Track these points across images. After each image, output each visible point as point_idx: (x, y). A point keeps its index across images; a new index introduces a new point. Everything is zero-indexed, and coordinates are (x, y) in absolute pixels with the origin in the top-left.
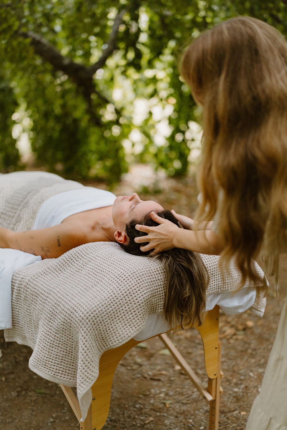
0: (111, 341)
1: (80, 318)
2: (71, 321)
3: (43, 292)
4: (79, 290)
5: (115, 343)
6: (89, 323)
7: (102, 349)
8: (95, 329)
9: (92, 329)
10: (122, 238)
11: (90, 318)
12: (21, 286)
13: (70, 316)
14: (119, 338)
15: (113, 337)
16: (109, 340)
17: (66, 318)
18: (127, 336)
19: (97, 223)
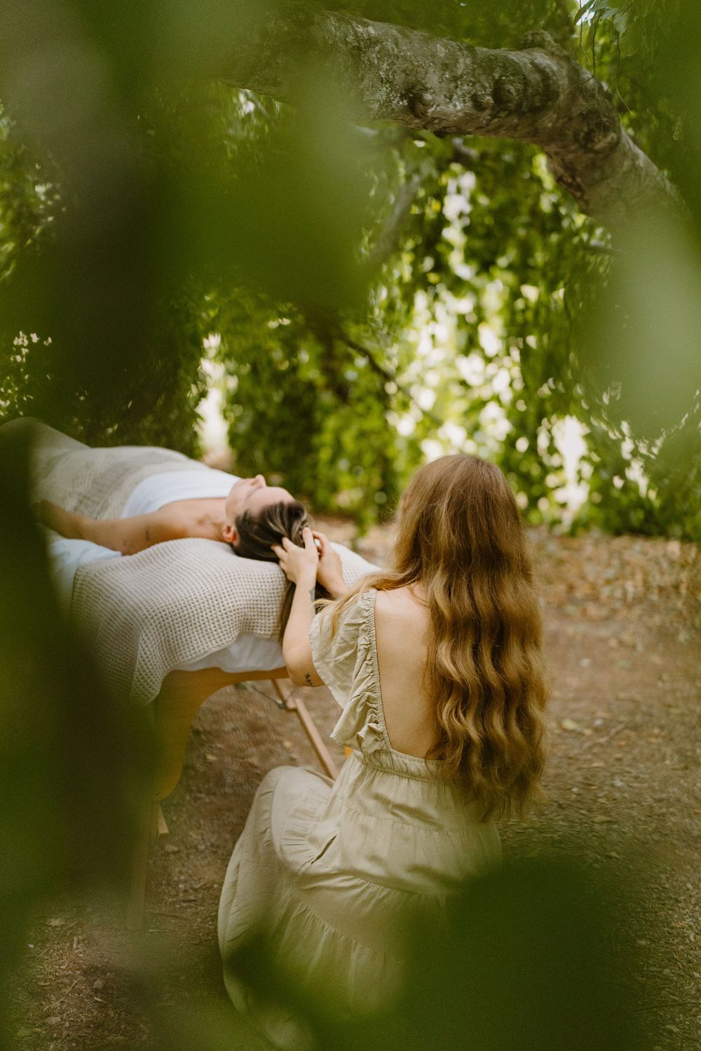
0: (181, 654)
1: (144, 617)
2: (133, 620)
3: (108, 588)
4: (153, 587)
5: (186, 659)
6: (154, 624)
7: (169, 665)
8: (162, 634)
9: (157, 633)
10: (230, 535)
11: (156, 618)
12: (84, 583)
13: (133, 614)
14: (193, 652)
15: (184, 649)
16: (179, 654)
17: (127, 618)
18: (203, 651)
19: (208, 517)
